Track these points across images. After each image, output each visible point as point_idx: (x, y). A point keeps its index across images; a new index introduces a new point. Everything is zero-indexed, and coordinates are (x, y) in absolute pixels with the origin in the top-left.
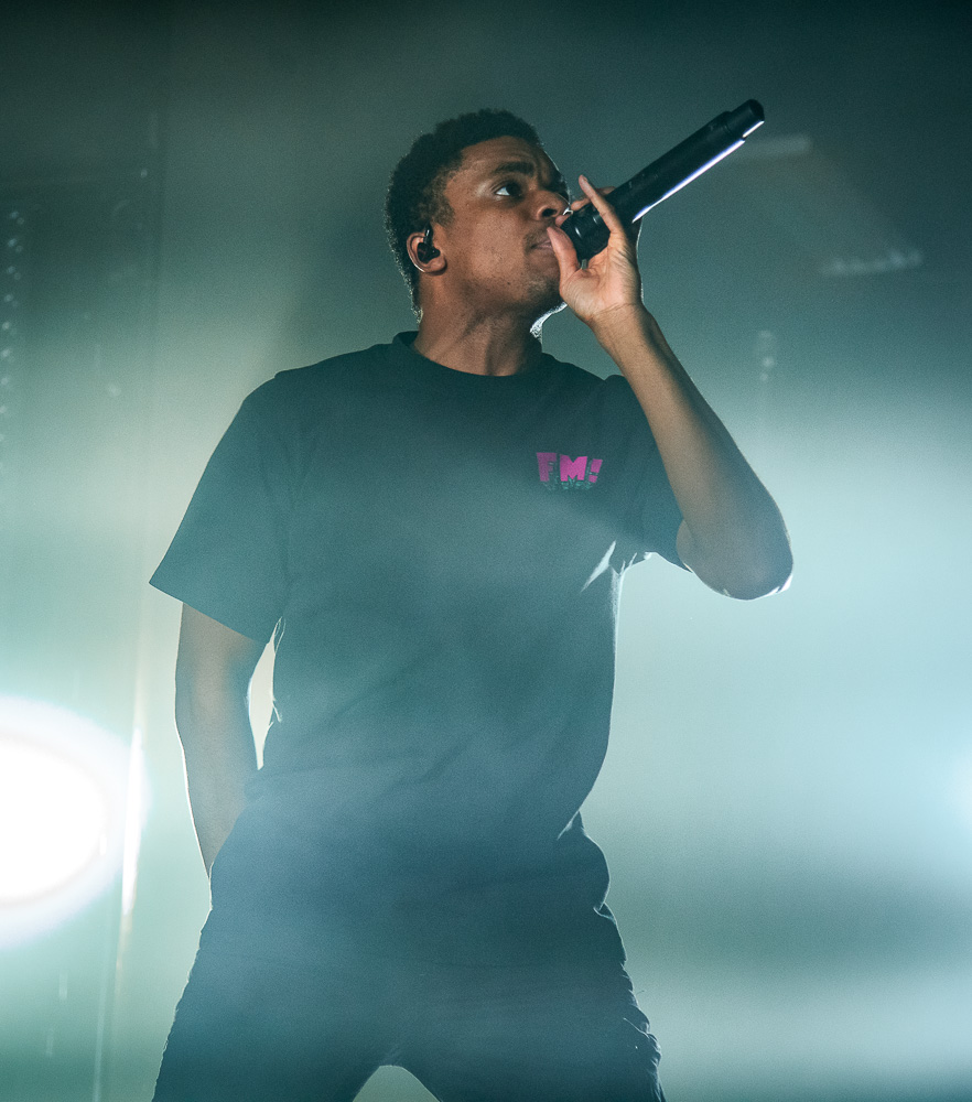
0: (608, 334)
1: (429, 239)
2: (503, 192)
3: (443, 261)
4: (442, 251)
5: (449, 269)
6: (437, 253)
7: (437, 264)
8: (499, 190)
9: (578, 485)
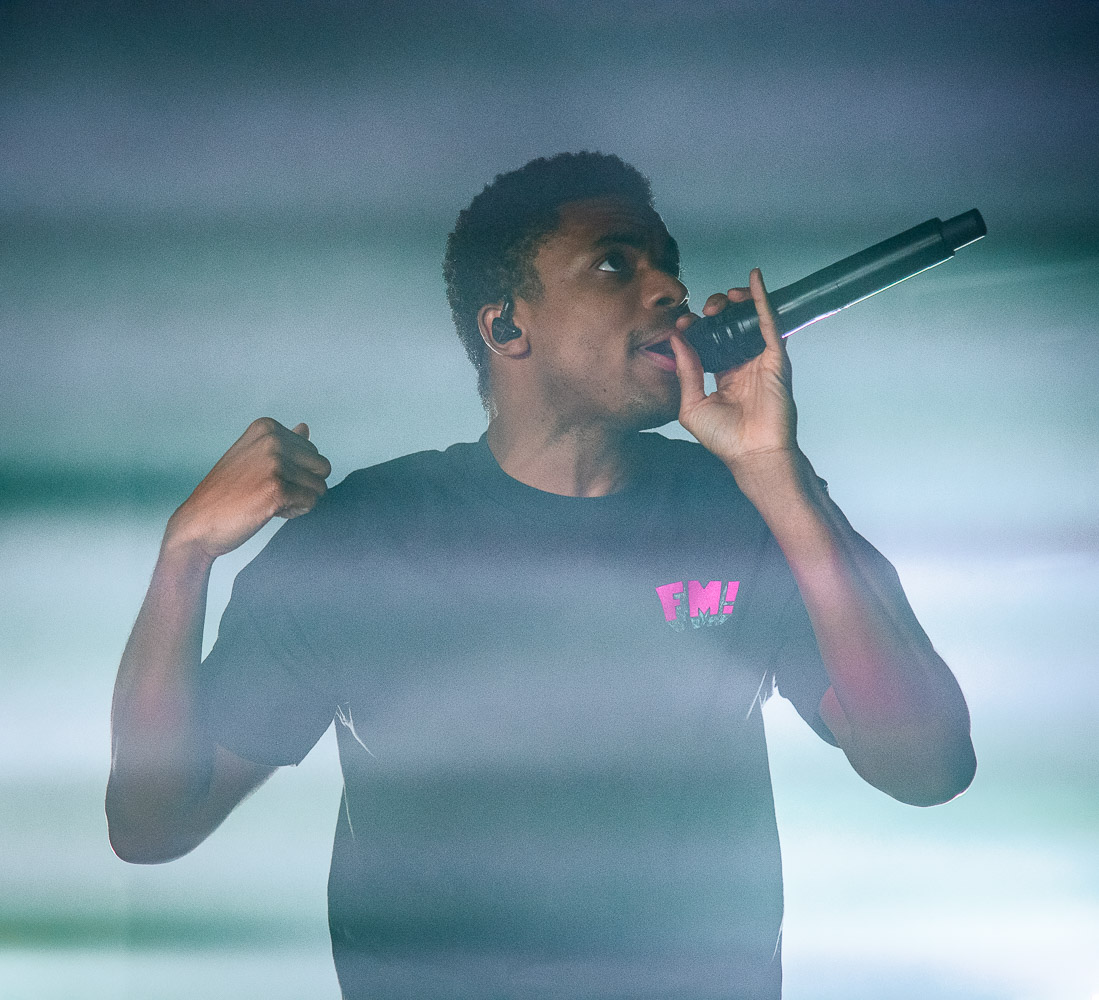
0: (755, 480)
1: (509, 313)
2: (606, 267)
3: (525, 344)
4: (524, 330)
5: (533, 355)
6: (519, 333)
7: (516, 346)
8: (601, 263)
9: (711, 621)
